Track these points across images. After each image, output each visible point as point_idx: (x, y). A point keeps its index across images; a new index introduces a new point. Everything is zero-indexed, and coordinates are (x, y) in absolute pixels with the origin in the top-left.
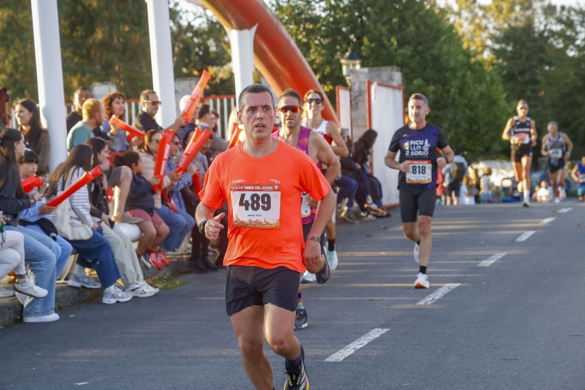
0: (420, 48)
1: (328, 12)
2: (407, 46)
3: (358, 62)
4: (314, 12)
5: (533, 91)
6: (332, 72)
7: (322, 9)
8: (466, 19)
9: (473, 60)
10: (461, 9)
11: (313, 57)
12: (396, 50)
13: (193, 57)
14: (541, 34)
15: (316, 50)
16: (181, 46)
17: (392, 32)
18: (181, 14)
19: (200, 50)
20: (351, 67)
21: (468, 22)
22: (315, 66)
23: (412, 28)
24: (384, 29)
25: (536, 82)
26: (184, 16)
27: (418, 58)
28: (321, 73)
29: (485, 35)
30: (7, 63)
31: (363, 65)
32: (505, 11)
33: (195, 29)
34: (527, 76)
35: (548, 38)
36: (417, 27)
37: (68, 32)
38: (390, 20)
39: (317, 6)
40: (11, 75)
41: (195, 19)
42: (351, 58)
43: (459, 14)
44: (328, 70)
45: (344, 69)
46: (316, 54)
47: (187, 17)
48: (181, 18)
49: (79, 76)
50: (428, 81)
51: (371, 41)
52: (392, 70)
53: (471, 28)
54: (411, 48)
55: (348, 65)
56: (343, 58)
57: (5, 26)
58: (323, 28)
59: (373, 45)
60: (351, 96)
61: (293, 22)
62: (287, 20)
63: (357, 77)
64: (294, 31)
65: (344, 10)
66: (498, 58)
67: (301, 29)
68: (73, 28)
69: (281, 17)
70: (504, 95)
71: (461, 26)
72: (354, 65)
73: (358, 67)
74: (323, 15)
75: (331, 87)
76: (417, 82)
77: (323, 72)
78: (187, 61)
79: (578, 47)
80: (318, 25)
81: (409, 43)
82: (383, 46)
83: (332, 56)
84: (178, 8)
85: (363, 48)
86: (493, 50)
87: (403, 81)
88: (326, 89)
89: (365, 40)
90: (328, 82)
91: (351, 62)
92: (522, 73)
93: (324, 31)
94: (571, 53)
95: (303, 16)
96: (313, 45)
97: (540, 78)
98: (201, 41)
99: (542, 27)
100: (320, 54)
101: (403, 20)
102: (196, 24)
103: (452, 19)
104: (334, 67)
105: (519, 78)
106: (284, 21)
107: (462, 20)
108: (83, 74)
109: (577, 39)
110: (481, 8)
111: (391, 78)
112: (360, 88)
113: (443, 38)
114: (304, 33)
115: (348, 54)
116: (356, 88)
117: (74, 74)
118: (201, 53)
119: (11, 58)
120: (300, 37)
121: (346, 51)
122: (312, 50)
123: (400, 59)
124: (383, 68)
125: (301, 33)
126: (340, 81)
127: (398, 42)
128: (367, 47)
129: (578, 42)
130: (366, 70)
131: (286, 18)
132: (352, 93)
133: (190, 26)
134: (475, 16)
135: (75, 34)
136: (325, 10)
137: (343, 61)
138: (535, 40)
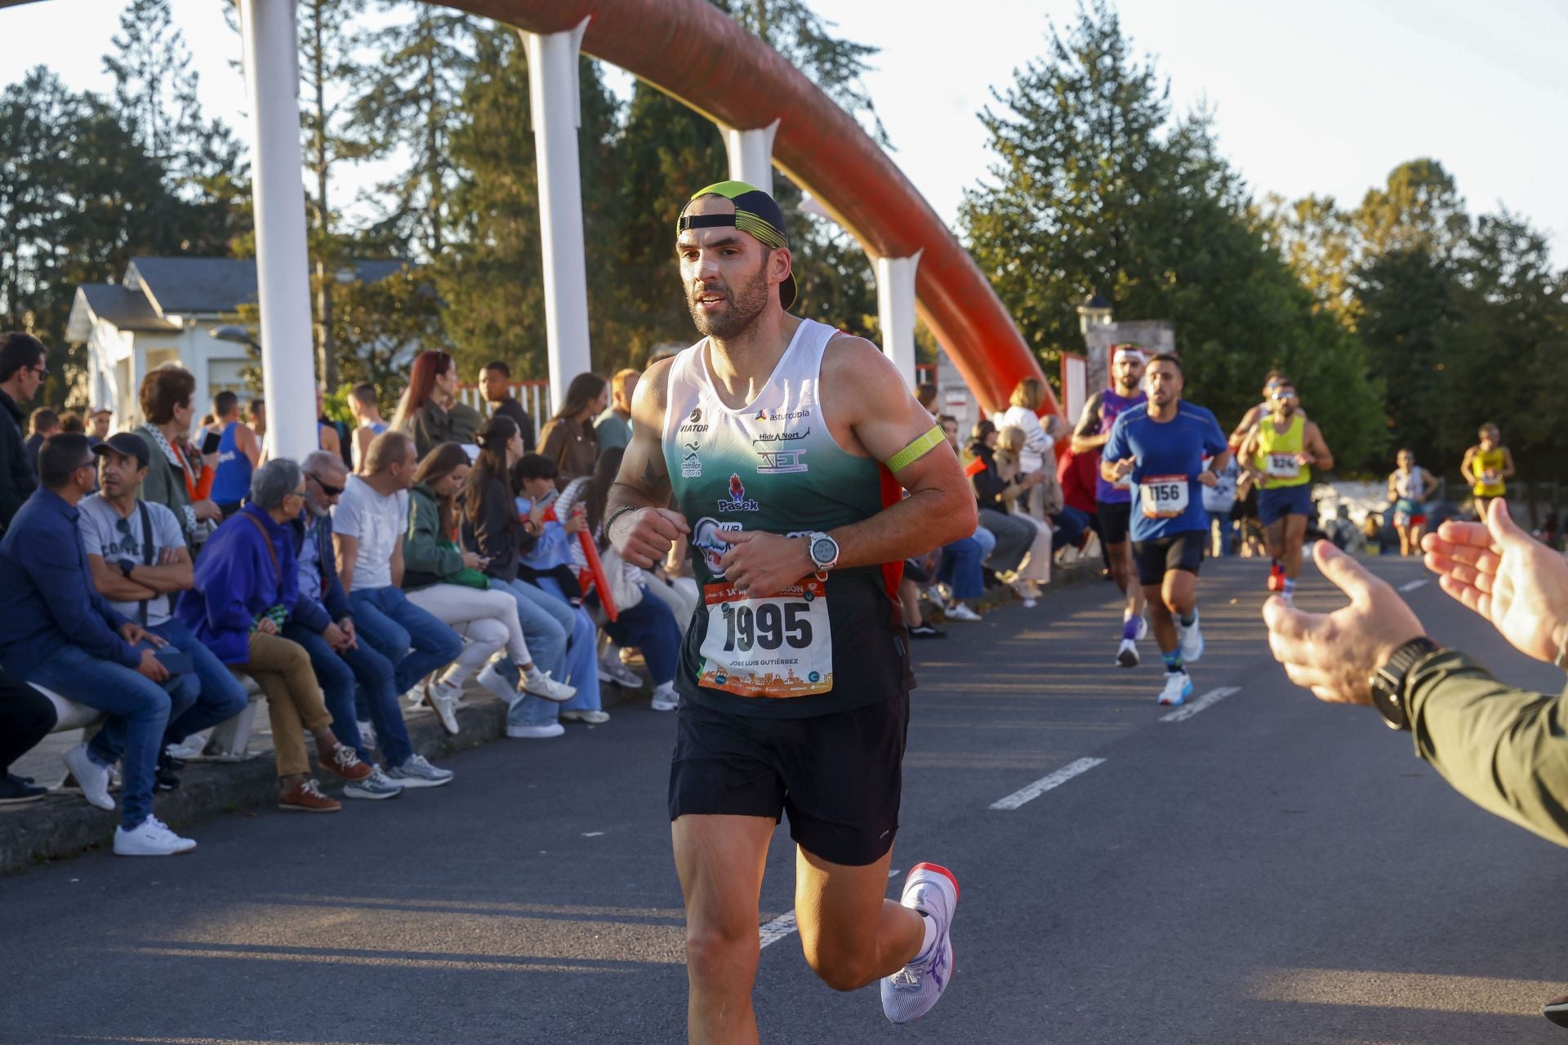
0: (1218, 290)
1: (1058, 226)
2: (1192, 285)
3: (1107, 311)
4: (1037, 225)
5: (1424, 362)
6: (1063, 326)
7: (1050, 221)
8: (1313, 236)
9: (1315, 309)
10: (1303, 219)
11: (1030, 303)
12: (1174, 291)
13: (836, 298)
14: (1441, 264)
15: (1036, 291)
16: (817, 280)
17: (1168, 262)
18: (817, 226)
19: (850, 287)
20: (1095, 321)
21: (1315, 241)
22: (1034, 318)
23: (1204, 257)
24: (1154, 256)
25: (1428, 347)
26: (823, 229)
27: (1212, 305)
28: (1043, 330)
29: (1346, 264)
30: (524, 308)
31: (1115, 318)
32: (1383, 223)
33: (841, 251)
34: (1414, 335)
35: (1451, 272)
36: (1214, 254)
37: (625, 256)
38: (1168, 241)
39: (1042, 215)
40: (529, 329)
41: (840, 235)
42: (1095, 304)
43: (1300, 228)
44: (1055, 325)
45: (1084, 322)
46: (1036, 297)
47: (828, 232)
48: (818, 232)
49: (642, 330)
50: (1229, 347)
51: (1130, 276)
52: (1158, 327)
53: (1322, 252)
54: (1200, 288)
55: (1089, 317)
56: (1082, 304)
57: (522, 246)
58: (1050, 254)
59: (1134, 282)
60: (1087, 370)
61: (998, 242)
62: (989, 239)
63: (1098, 337)
64: (1000, 256)
65: (1087, 222)
66: (1364, 305)
67: (1013, 254)
68: (635, 249)
69: (977, 233)
70: (1366, 370)
71: (1303, 248)
72: (1101, 317)
73: (1107, 320)
74: (1052, 230)
75: (1061, 353)
76: (1209, 346)
77: (1048, 327)
78: (826, 306)
79: (1505, 290)
80: (1041, 249)
81: (1197, 280)
82: (1153, 285)
83: (1065, 299)
84: (813, 217)
85: (1117, 288)
86: (1358, 292)
87: (1179, 346)
88: (1052, 356)
89: (1122, 276)
90: (1055, 345)
91: (1095, 312)
92: (1404, 331)
93: (1052, 258)
94: (1493, 299)
95: (1016, 232)
96: (1030, 283)
97: (1436, 340)
98: (851, 271)
99: (1443, 254)
100: (1043, 298)
101: (1188, 241)
102: (843, 242)
103: (1287, 236)
104: (1066, 319)
105: (1400, 338)
106: (984, 241)
107: (1306, 239)
108: (650, 327)
109: (1501, 274)
110: (1338, 217)
111: (1156, 341)
112: (1102, 354)
113: (1259, 274)
114: (1017, 262)
115: (1089, 297)
116: (1095, 355)
117: (635, 327)
118: (851, 292)
119: (531, 300)
120: (1011, 267)
121: (1088, 292)
122: (1030, 290)
123: (1180, 307)
124: (1143, 323)
125: (1013, 260)
126: (1076, 344)
127: (1177, 277)
128: (1124, 287)
129: (1504, 279)
130: (1115, 326)
131: (989, 234)
132: (1089, 365)
133: (832, 247)
134: (1328, 232)
135: (639, 260)
136: (1056, 220)
137: (1081, 310)
138: (1432, 274)
